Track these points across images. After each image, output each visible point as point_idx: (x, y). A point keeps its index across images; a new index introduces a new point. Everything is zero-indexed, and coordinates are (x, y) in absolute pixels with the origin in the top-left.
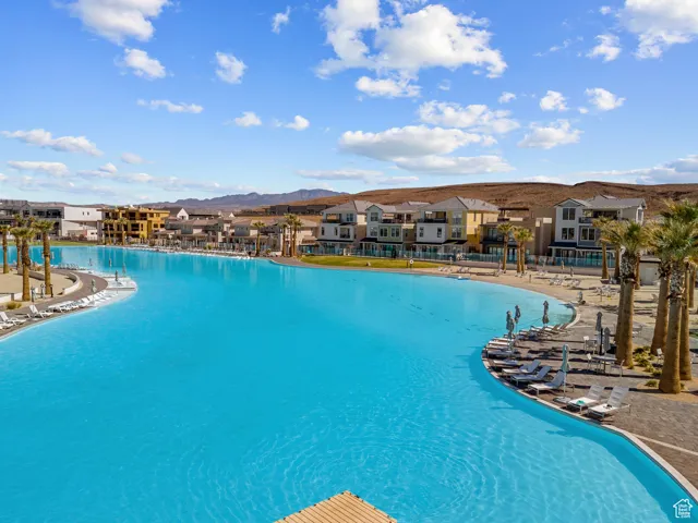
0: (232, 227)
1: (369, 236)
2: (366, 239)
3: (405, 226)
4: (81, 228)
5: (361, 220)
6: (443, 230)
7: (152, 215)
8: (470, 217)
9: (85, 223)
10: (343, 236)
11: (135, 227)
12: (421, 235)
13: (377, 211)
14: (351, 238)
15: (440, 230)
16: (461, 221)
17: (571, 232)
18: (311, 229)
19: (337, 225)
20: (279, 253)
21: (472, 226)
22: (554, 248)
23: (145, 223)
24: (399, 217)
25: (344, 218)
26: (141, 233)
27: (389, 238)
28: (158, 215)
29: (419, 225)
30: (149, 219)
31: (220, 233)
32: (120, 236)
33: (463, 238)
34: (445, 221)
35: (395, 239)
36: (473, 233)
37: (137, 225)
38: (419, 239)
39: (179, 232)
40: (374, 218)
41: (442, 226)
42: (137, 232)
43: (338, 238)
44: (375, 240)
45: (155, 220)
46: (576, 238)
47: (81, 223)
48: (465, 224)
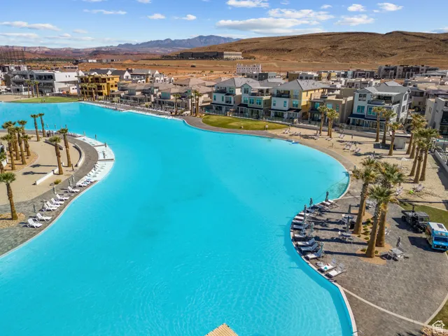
0: (159, 91)
1: (243, 102)
2: (241, 105)
3: (265, 98)
4: (66, 86)
5: (238, 92)
6: (287, 103)
7: (109, 79)
8: (304, 94)
9: (68, 82)
10: (227, 102)
11: (100, 87)
12: (274, 105)
13: (248, 87)
14: (232, 104)
15: (285, 102)
16: (298, 97)
17: (363, 107)
18: (208, 93)
19: (223, 95)
20: (189, 112)
21: (305, 100)
22: (351, 118)
23: (105, 84)
24: (261, 91)
25: (228, 90)
26: (103, 91)
27: (255, 105)
28: (113, 79)
29: (273, 99)
30: (108, 82)
31: (152, 96)
32: (91, 94)
33: (299, 107)
34: (289, 97)
35: (258, 106)
36: (306, 104)
37: (101, 86)
38: (273, 107)
39: (127, 92)
40: (246, 91)
41: (287, 100)
42: (101, 91)
43: (224, 103)
44: (246, 106)
45: (111, 82)
46: (365, 112)
47: (66, 83)
48: (301, 99)
